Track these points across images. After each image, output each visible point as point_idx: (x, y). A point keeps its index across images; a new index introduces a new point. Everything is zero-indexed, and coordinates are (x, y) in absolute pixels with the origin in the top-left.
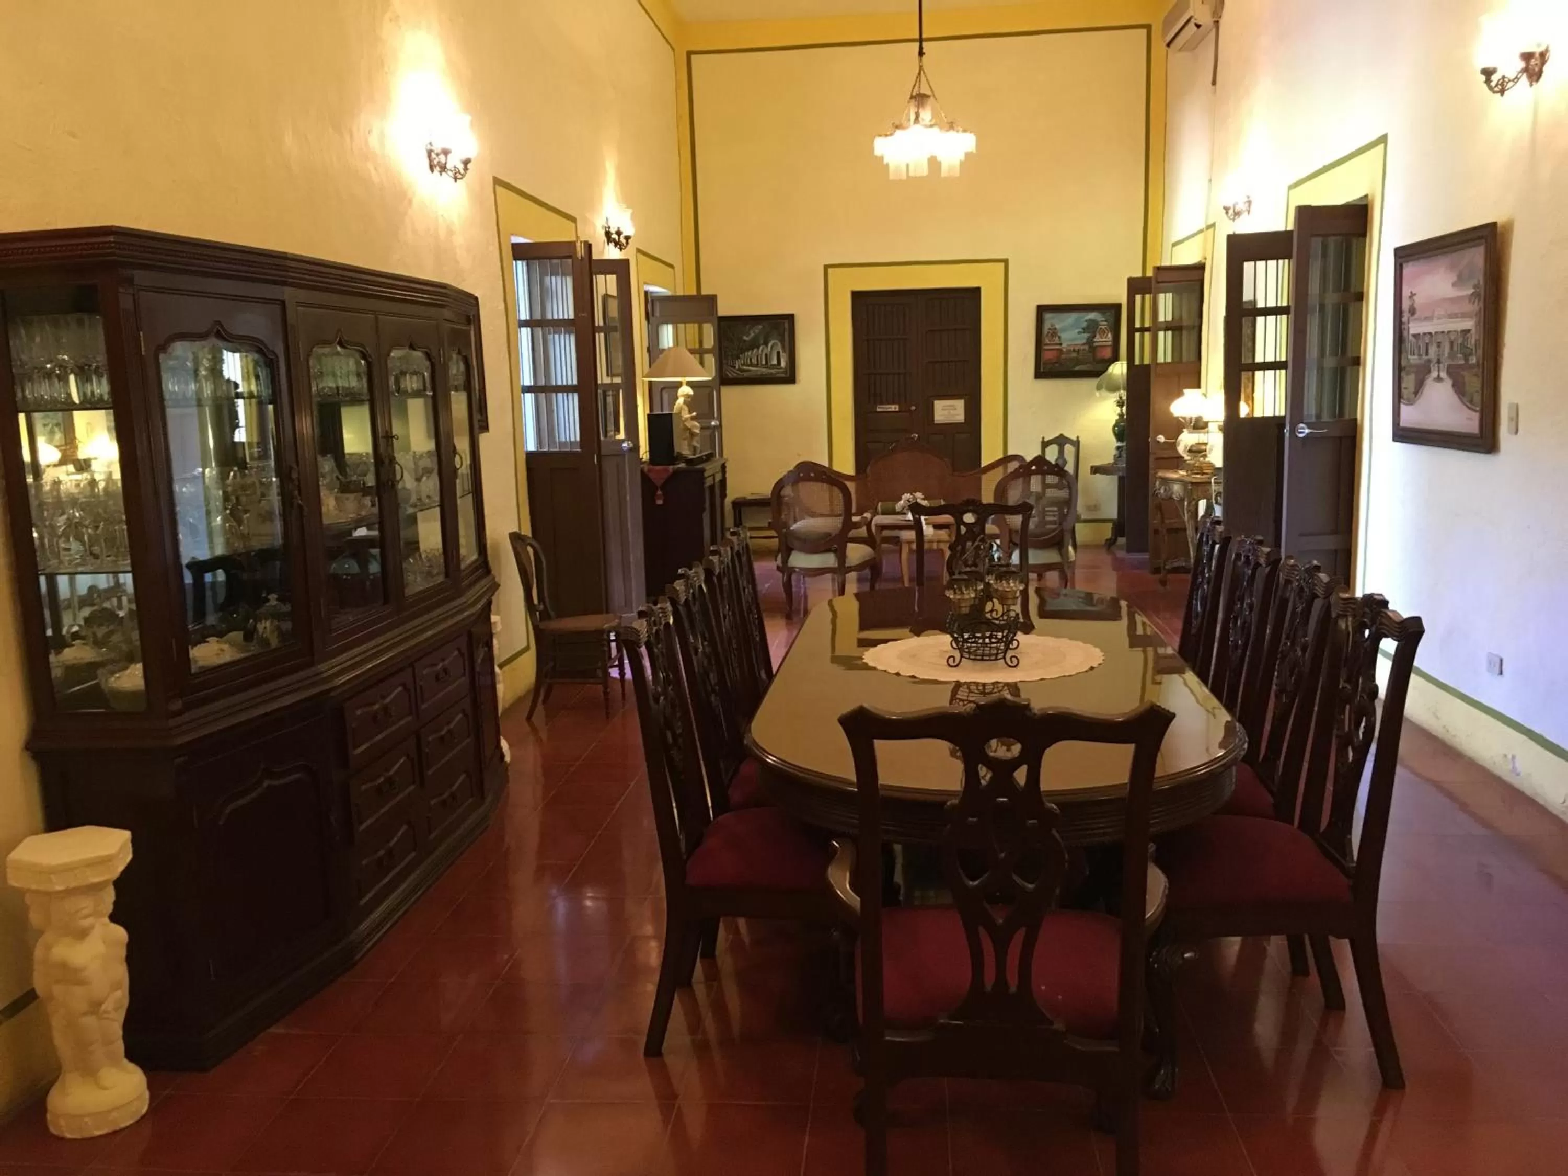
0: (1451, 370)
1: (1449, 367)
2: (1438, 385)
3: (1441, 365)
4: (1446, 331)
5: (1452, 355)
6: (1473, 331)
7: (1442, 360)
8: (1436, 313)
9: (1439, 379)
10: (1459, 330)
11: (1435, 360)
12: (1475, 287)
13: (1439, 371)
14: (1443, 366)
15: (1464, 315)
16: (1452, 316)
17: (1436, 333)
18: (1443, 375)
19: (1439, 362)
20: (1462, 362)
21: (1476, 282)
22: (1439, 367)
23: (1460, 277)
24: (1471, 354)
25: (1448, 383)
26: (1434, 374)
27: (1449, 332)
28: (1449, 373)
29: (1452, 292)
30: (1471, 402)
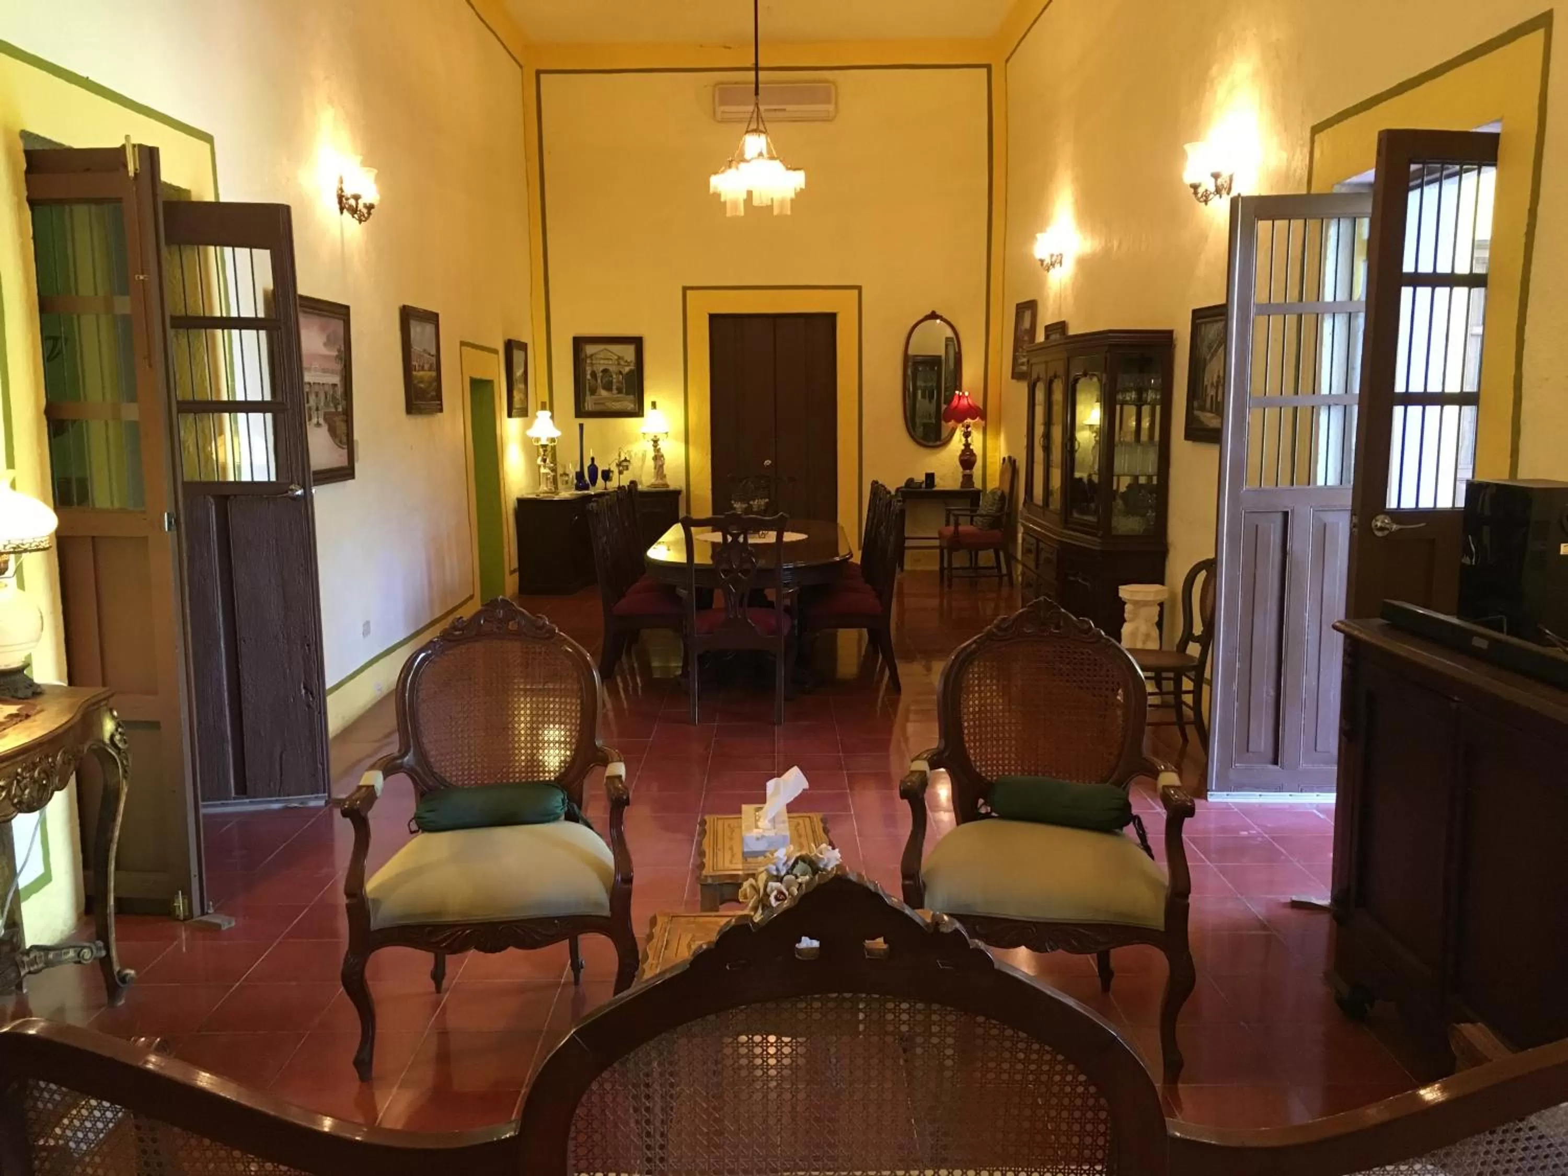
0: (327, 417)
1: (325, 414)
2: (318, 430)
3: (319, 412)
4: (321, 382)
5: (327, 404)
6: (339, 386)
7: (320, 408)
8: (313, 367)
9: (318, 425)
10: (330, 383)
11: (314, 408)
12: (339, 351)
13: (318, 418)
14: (321, 413)
15: (333, 372)
16: (324, 371)
17: (314, 383)
18: (321, 421)
19: (317, 409)
20: (333, 410)
21: (338, 347)
22: (318, 414)
23: (328, 338)
24: (339, 404)
25: (325, 427)
26: (315, 420)
27: (323, 384)
28: (325, 419)
29: (325, 351)
30: (341, 442)
